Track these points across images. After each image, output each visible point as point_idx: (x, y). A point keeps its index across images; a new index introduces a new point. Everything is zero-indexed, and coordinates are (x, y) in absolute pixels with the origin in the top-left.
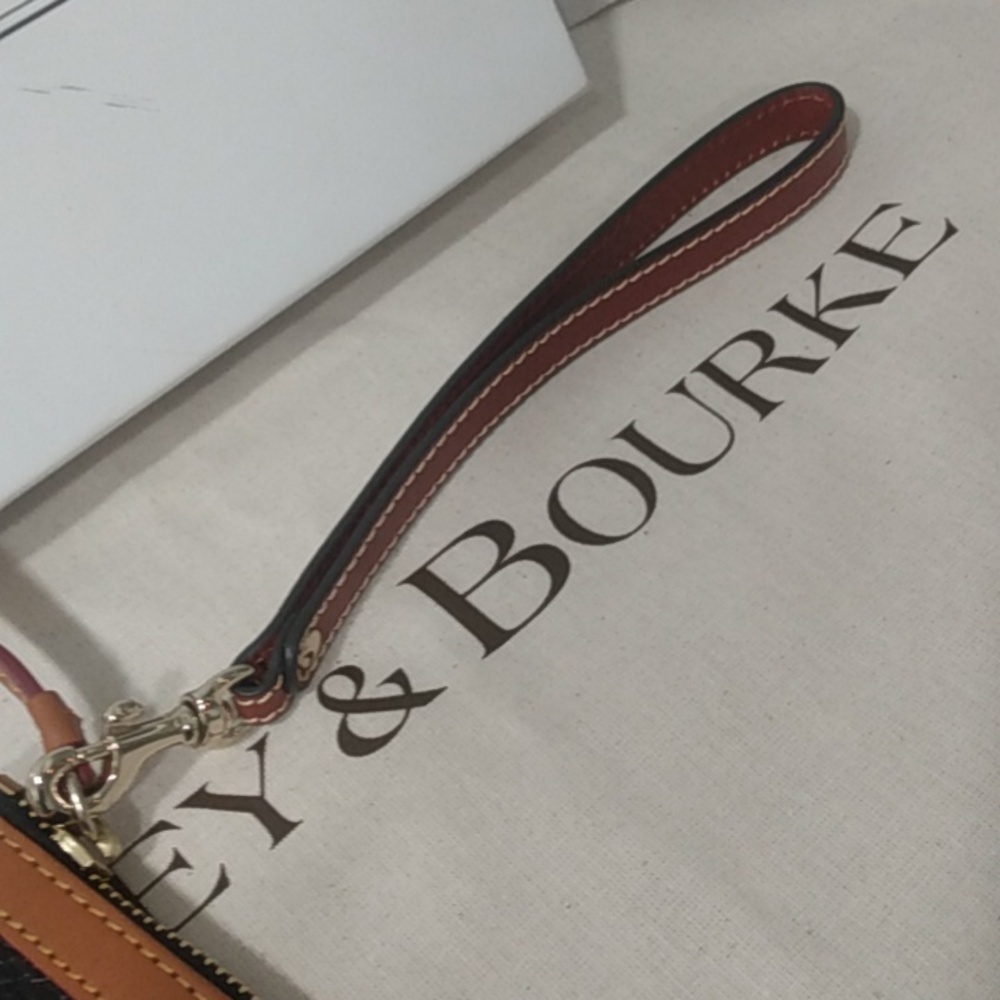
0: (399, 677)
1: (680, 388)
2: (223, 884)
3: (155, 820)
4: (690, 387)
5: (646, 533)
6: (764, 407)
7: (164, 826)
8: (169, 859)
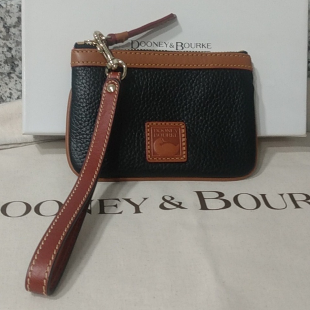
0: (180, 203)
1: (282, 195)
2: (121, 213)
3: (117, 198)
4: (284, 196)
5: (251, 211)
6: (297, 206)
7: (118, 200)
8: (115, 204)
